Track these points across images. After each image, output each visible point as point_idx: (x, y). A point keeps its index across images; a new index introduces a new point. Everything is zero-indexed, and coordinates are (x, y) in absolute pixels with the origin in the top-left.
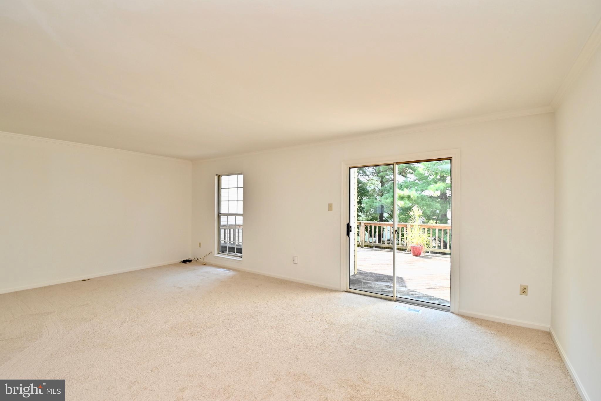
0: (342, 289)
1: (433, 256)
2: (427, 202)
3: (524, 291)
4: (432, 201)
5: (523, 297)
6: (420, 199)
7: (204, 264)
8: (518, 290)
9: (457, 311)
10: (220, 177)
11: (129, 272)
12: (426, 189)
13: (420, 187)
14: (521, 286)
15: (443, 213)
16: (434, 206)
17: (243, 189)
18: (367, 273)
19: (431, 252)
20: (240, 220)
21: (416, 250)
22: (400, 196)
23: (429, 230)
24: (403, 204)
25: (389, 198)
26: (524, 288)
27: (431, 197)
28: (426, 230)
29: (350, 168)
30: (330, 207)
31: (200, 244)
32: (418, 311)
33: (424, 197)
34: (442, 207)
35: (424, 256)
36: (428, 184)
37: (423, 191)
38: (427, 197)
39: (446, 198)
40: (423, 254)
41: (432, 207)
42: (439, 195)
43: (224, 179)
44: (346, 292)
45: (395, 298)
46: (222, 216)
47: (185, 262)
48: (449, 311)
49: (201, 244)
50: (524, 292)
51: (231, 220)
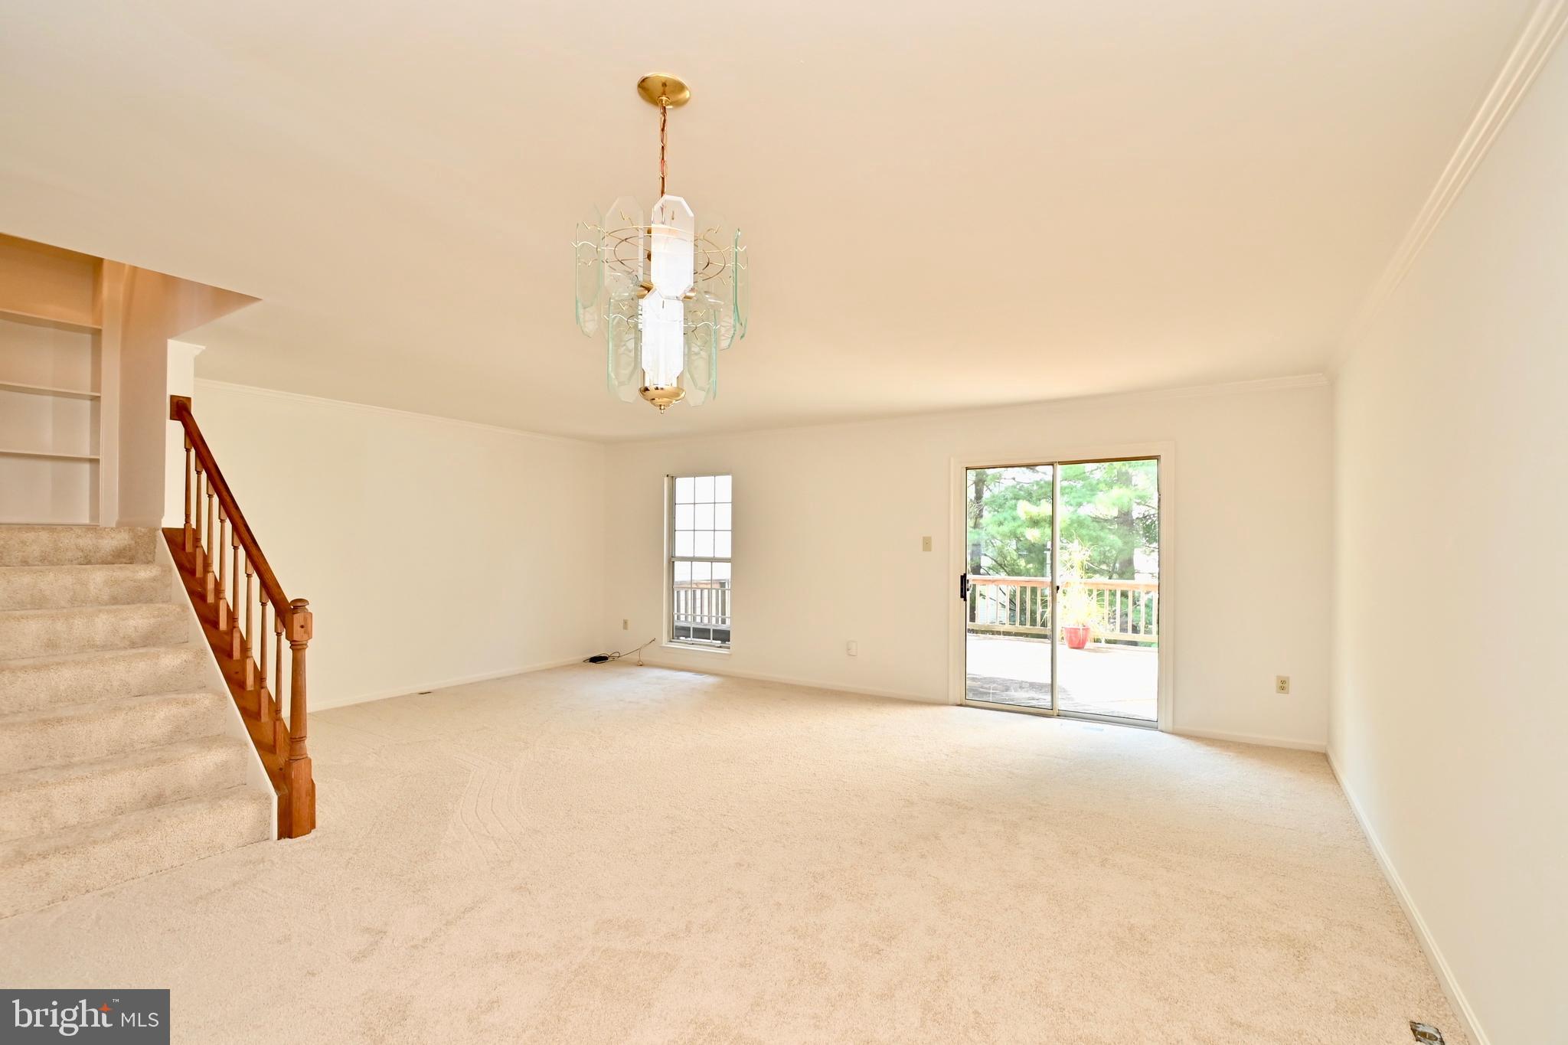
0: (952, 699)
1: (1110, 648)
2: (1092, 532)
3: (1283, 685)
4: (1102, 528)
5: (1282, 696)
6: (1076, 525)
7: (641, 663)
8: (1274, 685)
9: (1170, 727)
10: (672, 479)
11: (499, 679)
12: (1088, 502)
13: (1074, 498)
14: (1278, 677)
15: (1124, 556)
16: (1108, 542)
17: (732, 505)
18: (985, 678)
19: (1106, 640)
20: (724, 571)
21: (1076, 637)
22: (1031, 518)
23: (1100, 594)
24: (1039, 536)
25: (1006, 522)
26: (1283, 682)
27: (1096, 519)
28: (1095, 593)
29: (967, 469)
30: (927, 544)
31: (625, 622)
32: (1102, 730)
33: (1084, 519)
34: (1126, 543)
35: (1092, 648)
36: (1092, 490)
37: (1080, 505)
38: (1090, 519)
39: (1132, 522)
40: (1089, 645)
41: (1101, 543)
42: (1116, 514)
43: (683, 485)
44: (961, 705)
45: (1056, 712)
46: (676, 563)
47: (595, 660)
48: (1156, 728)
49: (629, 623)
50: (1283, 688)
51: (702, 572)
